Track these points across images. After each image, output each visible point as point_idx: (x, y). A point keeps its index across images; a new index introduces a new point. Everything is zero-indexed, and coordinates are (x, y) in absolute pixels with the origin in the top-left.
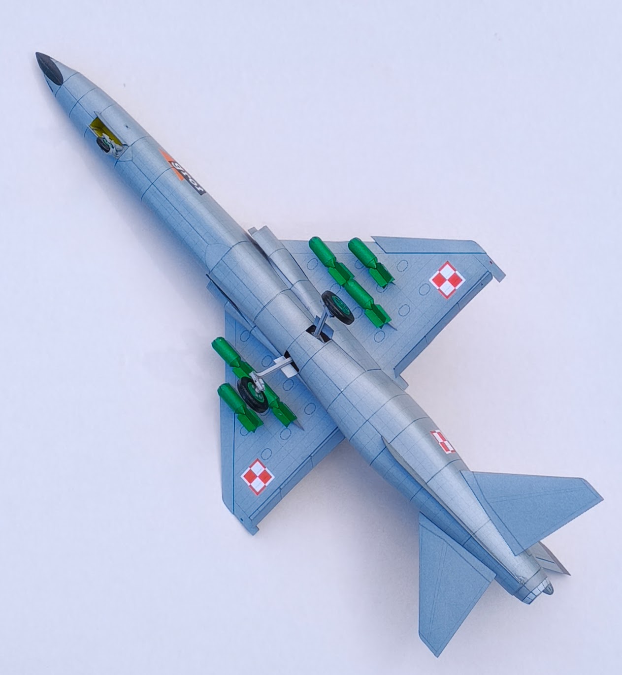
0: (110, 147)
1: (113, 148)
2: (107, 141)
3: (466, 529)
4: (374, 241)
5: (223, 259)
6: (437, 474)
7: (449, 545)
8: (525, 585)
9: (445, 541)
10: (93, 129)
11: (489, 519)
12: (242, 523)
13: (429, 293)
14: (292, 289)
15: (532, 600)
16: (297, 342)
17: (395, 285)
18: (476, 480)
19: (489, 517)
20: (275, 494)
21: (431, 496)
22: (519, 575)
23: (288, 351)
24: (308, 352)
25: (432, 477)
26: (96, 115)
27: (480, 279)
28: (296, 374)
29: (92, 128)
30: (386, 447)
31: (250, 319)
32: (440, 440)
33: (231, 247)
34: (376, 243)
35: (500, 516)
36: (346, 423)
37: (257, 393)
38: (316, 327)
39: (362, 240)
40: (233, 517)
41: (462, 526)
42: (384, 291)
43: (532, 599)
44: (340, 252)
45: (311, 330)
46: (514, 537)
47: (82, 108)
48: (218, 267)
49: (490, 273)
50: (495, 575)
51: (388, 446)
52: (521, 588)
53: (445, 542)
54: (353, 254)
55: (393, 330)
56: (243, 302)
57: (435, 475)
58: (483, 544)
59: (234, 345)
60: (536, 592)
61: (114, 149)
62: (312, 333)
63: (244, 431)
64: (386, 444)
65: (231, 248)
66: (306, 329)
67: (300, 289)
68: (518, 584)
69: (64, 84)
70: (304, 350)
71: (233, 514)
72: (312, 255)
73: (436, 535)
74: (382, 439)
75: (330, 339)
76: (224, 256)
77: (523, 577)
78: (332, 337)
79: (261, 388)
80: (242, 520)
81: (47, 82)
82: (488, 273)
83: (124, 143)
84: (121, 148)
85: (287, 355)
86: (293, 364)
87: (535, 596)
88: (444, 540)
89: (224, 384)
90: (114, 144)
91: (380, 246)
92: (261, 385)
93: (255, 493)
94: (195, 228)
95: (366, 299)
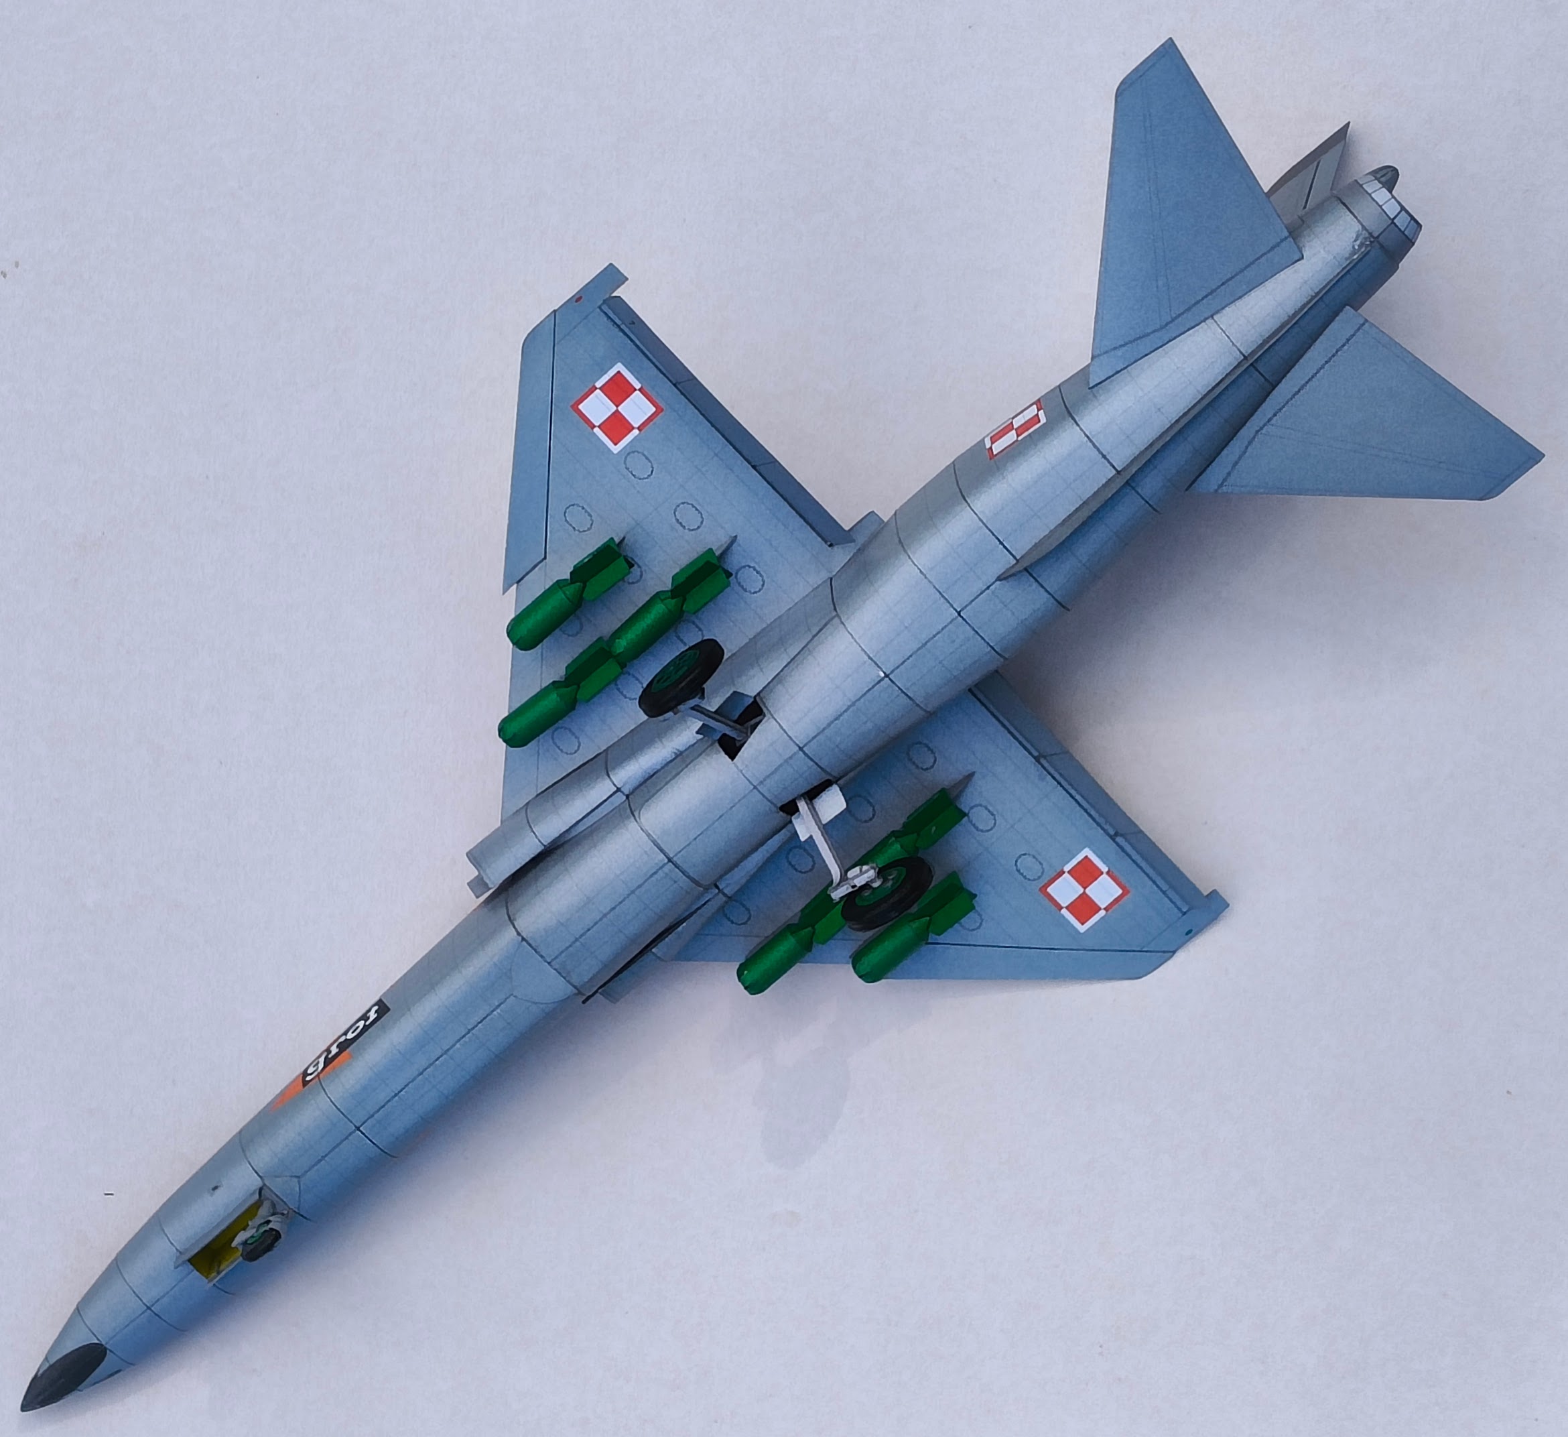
0: (267, 1228)
1: (268, 1222)
2: (252, 1237)
3: (1234, 377)
4: (515, 586)
5: (549, 961)
6: (1095, 446)
7: (1269, 420)
8: (1375, 235)
9: (1261, 428)
10: (219, 1273)
11: (1210, 321)
12: (1197, 933)
13: (646, 453)
14: (627, 792)
15: (1412, 218)
16: (761, 782)
17: (624, 538)
18: (1115, 348)
19: (1204, 320)
20: (1128, 848)
21: (1149, 460)
22: (1349, 249)
23: (779, 805)
24: (786, 757)
25: (1104, 457)
26: (184, 1263)
27: (618, 326)
28: (838, 789)
29: (214, 1274)
30: (1026, 569)
31: (698, 898)
32: (1011, 437)
33: (520, 938)
34: (518, 582)
35: (1205, 294)
36: (962, 667)
37: (883, 883)
38: (724, 735)
39: (513, 616)
40: (1180, 956)
41: (1226, 388)
42: (639, 567)
43: (1409, 218)
44: (539, 673)
45: (731, 748)
46: (1258, 258)
47: (166, 1300)
48: (569, 973)
49: (605, 301)
50: (1348, 307)
51: (1025, 564)
52: (1382, 246)
53: (1264, 431)
54: (545, 641)
55: (735, 545)
56: (655, 913)
57: (1098, 450)
58: (1270, 337)
59: (757, 940)
60: (1392, 209)
61: (271, 1218)
62: (738, 744)
63: (969, 920)
64: (1019, 567)
65: (523, 939)
66: (730, 760)
67: (629, 773)
68: (1372, 254)
69: (104, 1343)
70: (781, 766)
71: (1174, 952)
72: (541, 741)
73: (1245, 452)
74: (1005, 579)
75: (755, 702)
76: (542, 956)
77: (1355, 241)
78: (750, 697)
79: (872, 873)
80: (1190, 931)
81: (95, 1384)
82: (605, 308)
83: (257, 1196)
84: (266, 1205)
85: (790, 809)
86: (812, 794)
87: (1403, 212)
88: (1257, 432)
89: (854, 968)
90: (258, 1221)
91: (527, 574)
92: (862, 873)
93: (1125, 898)
94: (470, 1027)
95: (659, 609)
